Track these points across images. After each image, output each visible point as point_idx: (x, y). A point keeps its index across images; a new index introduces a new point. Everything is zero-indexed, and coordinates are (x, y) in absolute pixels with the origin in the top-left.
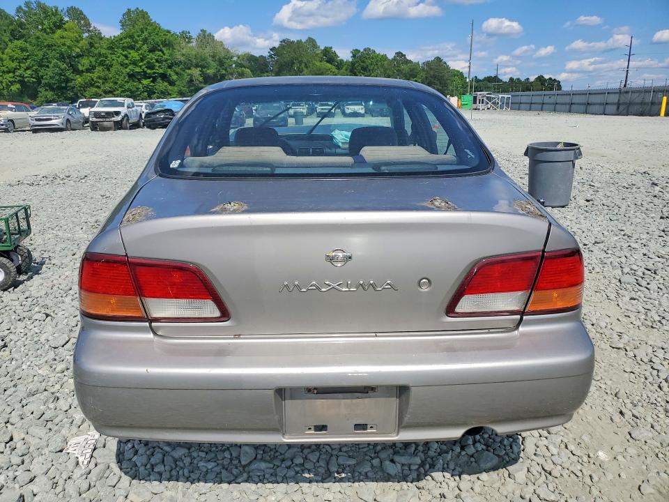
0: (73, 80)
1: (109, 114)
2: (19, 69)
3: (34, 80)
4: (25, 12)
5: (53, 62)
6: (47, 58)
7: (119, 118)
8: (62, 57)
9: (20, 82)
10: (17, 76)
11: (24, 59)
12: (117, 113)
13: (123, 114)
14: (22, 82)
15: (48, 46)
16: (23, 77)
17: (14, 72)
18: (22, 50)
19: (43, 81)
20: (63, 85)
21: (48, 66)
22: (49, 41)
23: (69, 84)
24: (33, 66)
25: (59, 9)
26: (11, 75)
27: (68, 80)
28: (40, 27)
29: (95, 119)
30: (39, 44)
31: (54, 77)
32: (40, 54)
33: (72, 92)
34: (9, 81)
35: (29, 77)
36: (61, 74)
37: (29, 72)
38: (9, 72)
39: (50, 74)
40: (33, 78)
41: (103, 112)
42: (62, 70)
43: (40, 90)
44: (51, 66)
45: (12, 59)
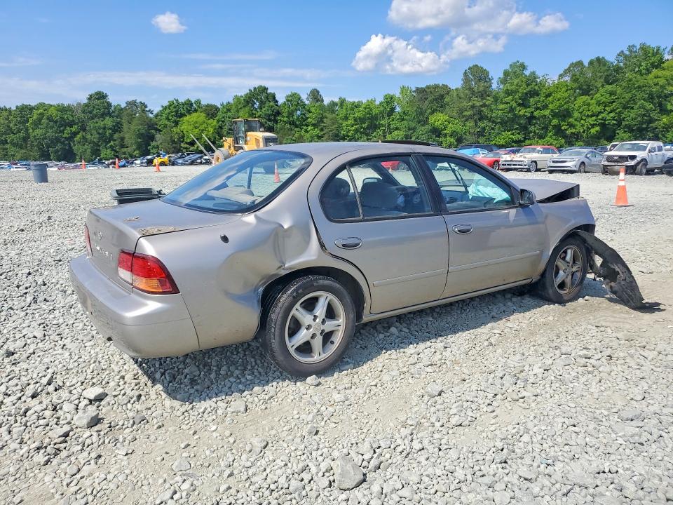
0: (657, 120)
1: (622, 158)
2: (602, 113)
3: (615, 122)
4: (626, 56)
5: (639, 103)
6: (634, 100)
7: (632, 163)
8: (651, 98)
9: (601, 125)
10: (600, 119)
11: (609, 103)
12: (633, 157)
13: (638, 159)
14: (603, 125)
15: (639, 87)
16: (605, 120)
17: (597, 116)
18: (611, 94)
19: (624, 123)
20: (644, 126)
21: (632, 108)
22: (641, 83)
23: (651, 125)
24: (617, 108)
25: (662, 49)
26: (594, 118)
27: (651, 121)
28: (637, 69)
29: (606, 163)
30: (630, 86)
31: (635, 119)
32: (628, 96)
33: (653, 133)
34: (590, 125)
35: (610, 120)
36: (644, 115)
37: (612, 115)
38: (592, 116)
39: (633, 115)
40: (616, 120)
41: (616, 156)
42: (647, 111)
43: (618, 132)
44: (636, 107)
45: (599, 103)
